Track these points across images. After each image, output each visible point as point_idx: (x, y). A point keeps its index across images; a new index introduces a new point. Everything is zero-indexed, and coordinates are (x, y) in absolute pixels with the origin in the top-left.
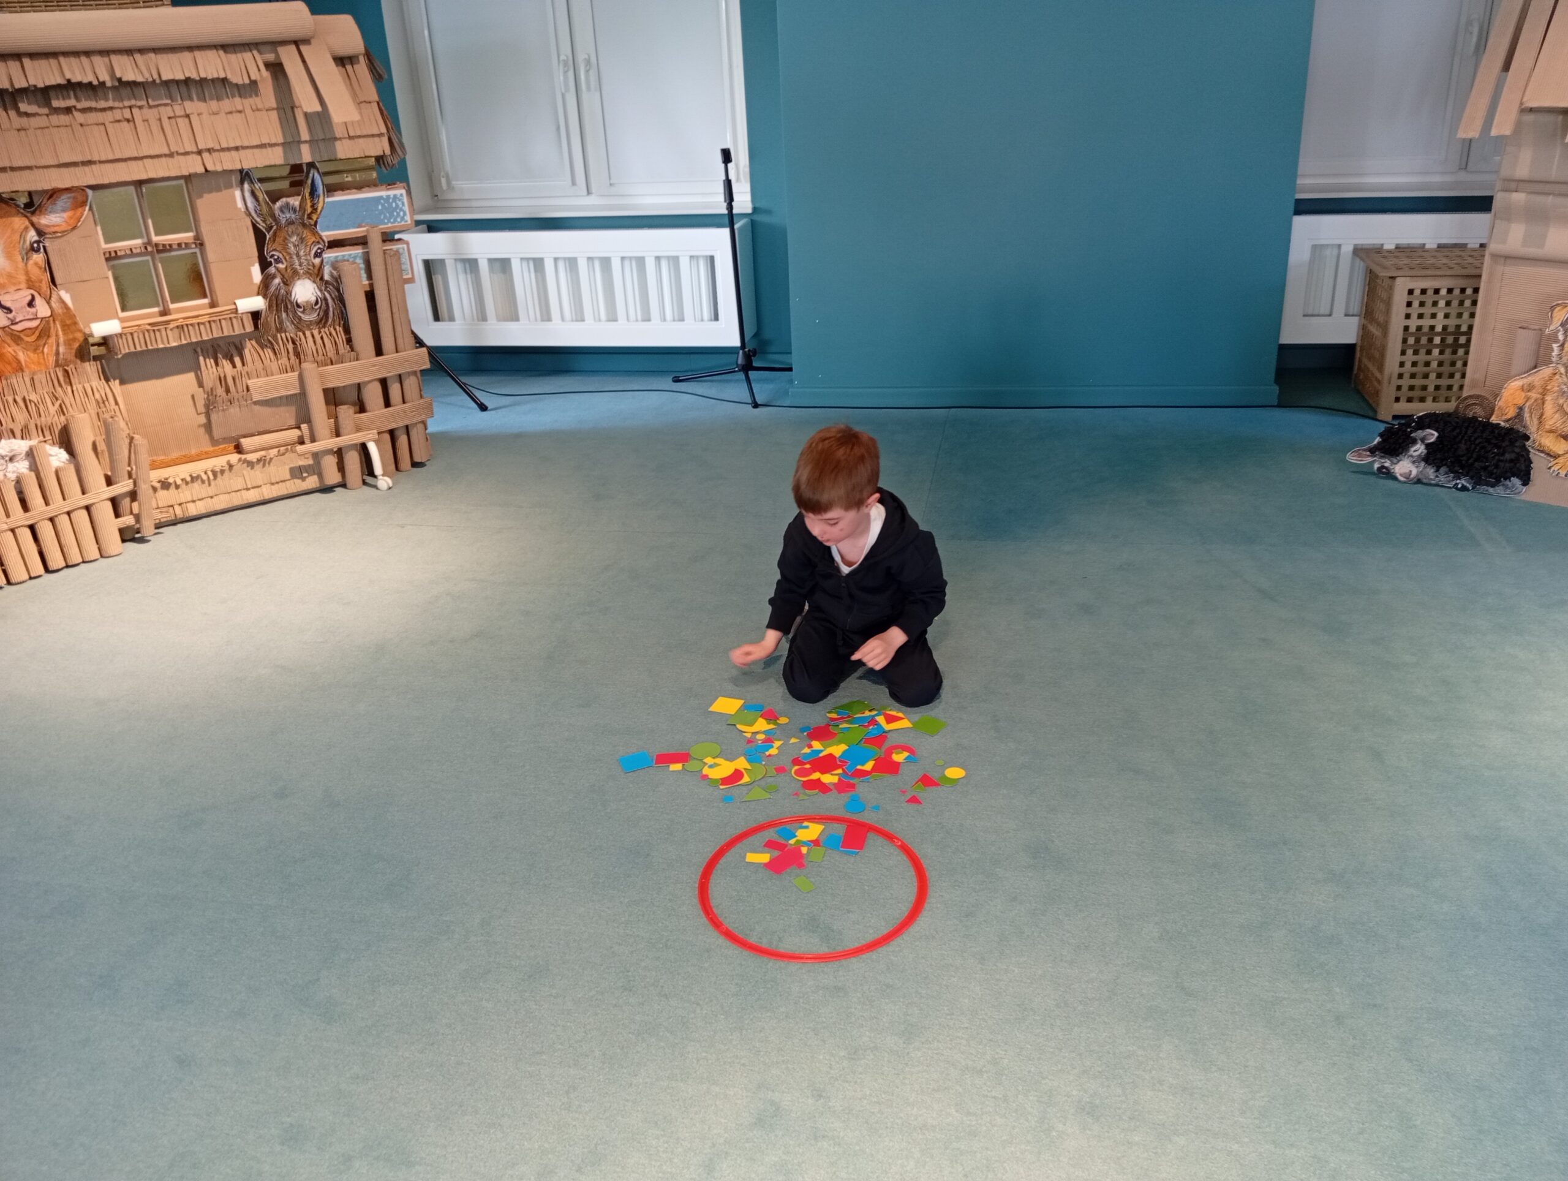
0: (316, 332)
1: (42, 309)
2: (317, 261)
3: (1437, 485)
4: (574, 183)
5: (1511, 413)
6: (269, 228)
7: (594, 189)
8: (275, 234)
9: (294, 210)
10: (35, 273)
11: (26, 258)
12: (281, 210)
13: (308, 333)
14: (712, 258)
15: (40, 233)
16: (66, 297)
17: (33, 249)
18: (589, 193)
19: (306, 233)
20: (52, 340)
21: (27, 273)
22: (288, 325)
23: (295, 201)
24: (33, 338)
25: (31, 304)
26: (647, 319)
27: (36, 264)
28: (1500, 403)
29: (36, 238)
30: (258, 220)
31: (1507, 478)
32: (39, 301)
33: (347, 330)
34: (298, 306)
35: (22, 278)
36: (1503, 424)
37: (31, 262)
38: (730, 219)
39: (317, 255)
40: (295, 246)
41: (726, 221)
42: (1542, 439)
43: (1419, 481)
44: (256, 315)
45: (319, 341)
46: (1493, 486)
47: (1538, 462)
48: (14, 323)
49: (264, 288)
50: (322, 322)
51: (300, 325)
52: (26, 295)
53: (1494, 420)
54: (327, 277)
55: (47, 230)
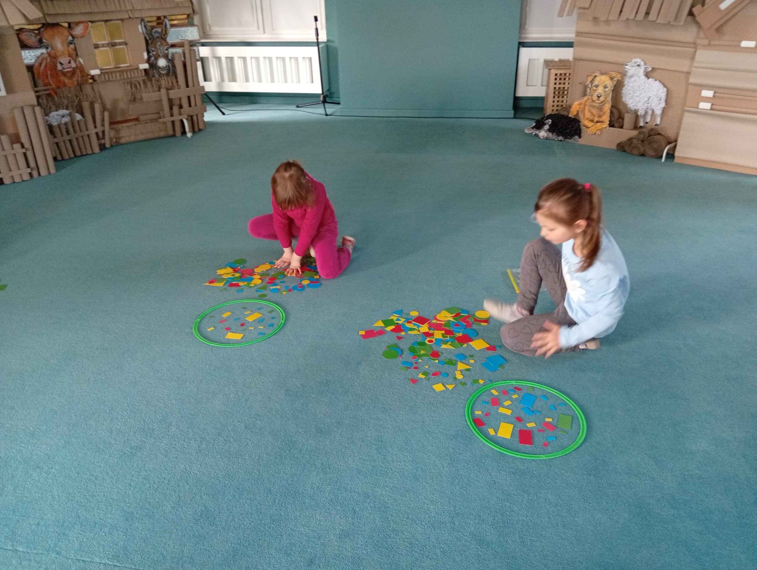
0: (165, 78)
1: (73, 65)
2: (166, 52)
3: (553, 139)
4: (258, 29)
6: (150, 39)
7: (266, 31)
8: (152, 41)
9: (159, 33)
10: (71, 51)
11: (68, 46)
12: (155, 32)
13: (163, 78)
14: (311, 58)
15: (73, 37)
16: (81, 61)
17: (71, 43)
18: (264, 33)
19: (163, 41)
20: (76, 76)
21: (69, 51)
22: (157, 75)
23: (159, 30)
24: (70, 74)
25: (69, 62)
26: (286, 81)
27: (72, 49)
28: (572, 110)
29: (72, 39)
30: (147, 36)
31: (574, 136)
32: (72, 62)
33: (176, 78)
34: (160, 68)
35: (66, 53)
37: (70, 48)
38: (318, 44)
39: (167, 50)
40: (159, 46)
41: (316, 44)
42: (585, 122)
44: (145, 70)
45: (167, 81)
46: (570, 139)
48: (64, 69)
49: (148, 61)
50: (168, 74)
51: (160, 75)
52: (68, 59)
54: (170, 58)
55: (76, 36)
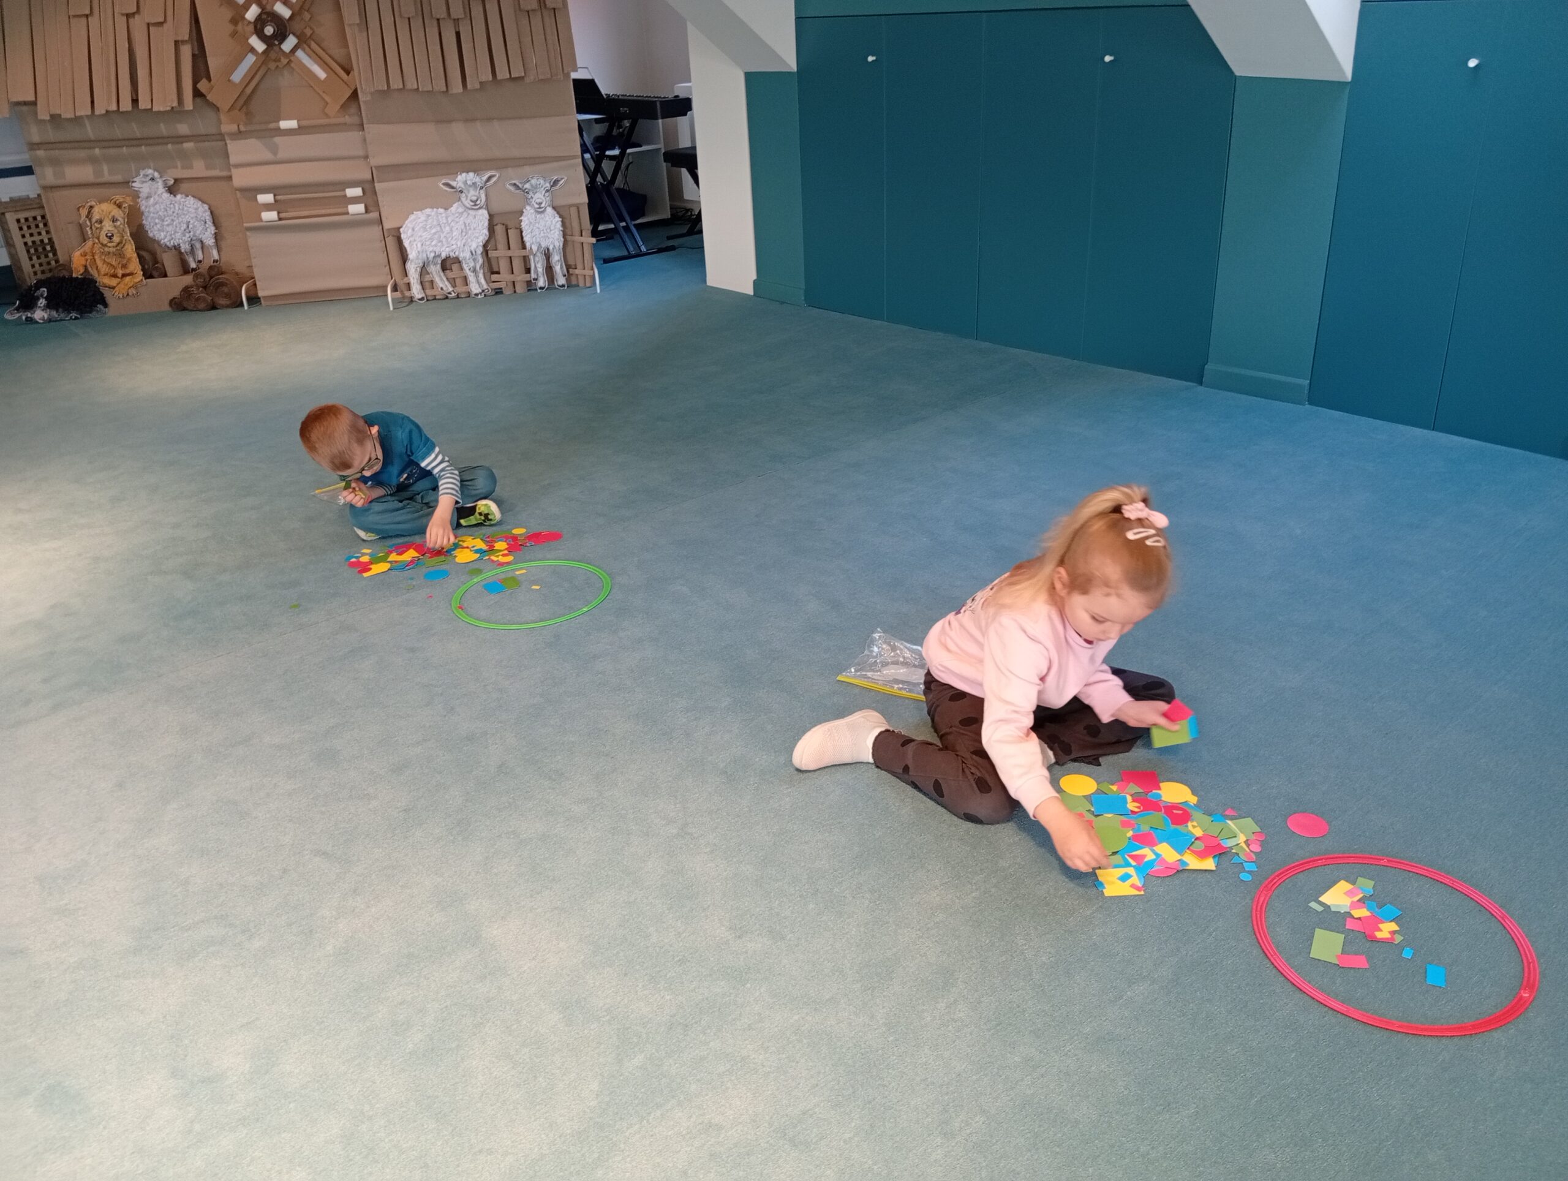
3: (61, 320)
5: (82, 270)
28: (74, 266)
31: (96, 306)
36: (80, 277)
42: (103, 280)
43: (50, 320)
46: (90, 312)
47: (107, 293)
53: (74, 275)
